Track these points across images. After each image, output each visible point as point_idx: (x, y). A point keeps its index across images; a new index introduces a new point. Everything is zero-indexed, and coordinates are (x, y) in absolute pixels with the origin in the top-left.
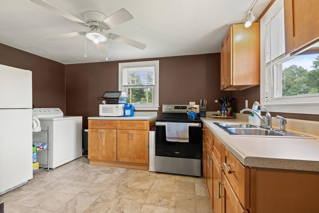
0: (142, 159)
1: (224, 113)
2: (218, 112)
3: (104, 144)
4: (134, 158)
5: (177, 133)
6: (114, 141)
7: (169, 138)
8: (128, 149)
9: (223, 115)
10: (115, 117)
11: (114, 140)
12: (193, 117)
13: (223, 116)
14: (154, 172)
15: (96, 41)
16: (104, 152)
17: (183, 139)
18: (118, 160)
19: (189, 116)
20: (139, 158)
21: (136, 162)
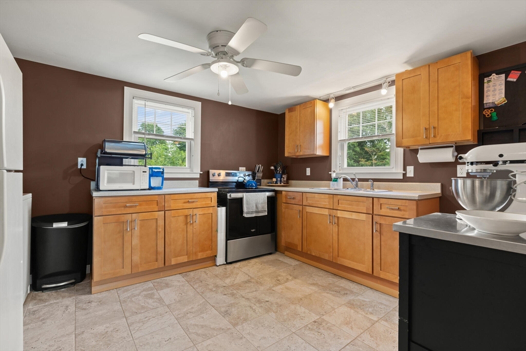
0: (207, 251)
1: (281, 181)
2: (274, 180)
3: (136, 241)
4: (195, 253)
5: (256, 206)
6: (160, 232)
7: (248, 213)
8: (185, 242)
9: (279, 182)
10: (138, 190)
11: (160, 230)
12: (254, 186)
13: (279, 184)
14: (224, 264)
15: (224, 74)
16: (136, 258)
17: (262, 212)
18: (166, 265)
19: (249, 185)
20: (203, 250)
21: (199, 258)
